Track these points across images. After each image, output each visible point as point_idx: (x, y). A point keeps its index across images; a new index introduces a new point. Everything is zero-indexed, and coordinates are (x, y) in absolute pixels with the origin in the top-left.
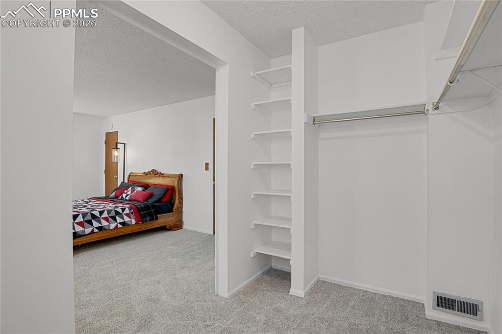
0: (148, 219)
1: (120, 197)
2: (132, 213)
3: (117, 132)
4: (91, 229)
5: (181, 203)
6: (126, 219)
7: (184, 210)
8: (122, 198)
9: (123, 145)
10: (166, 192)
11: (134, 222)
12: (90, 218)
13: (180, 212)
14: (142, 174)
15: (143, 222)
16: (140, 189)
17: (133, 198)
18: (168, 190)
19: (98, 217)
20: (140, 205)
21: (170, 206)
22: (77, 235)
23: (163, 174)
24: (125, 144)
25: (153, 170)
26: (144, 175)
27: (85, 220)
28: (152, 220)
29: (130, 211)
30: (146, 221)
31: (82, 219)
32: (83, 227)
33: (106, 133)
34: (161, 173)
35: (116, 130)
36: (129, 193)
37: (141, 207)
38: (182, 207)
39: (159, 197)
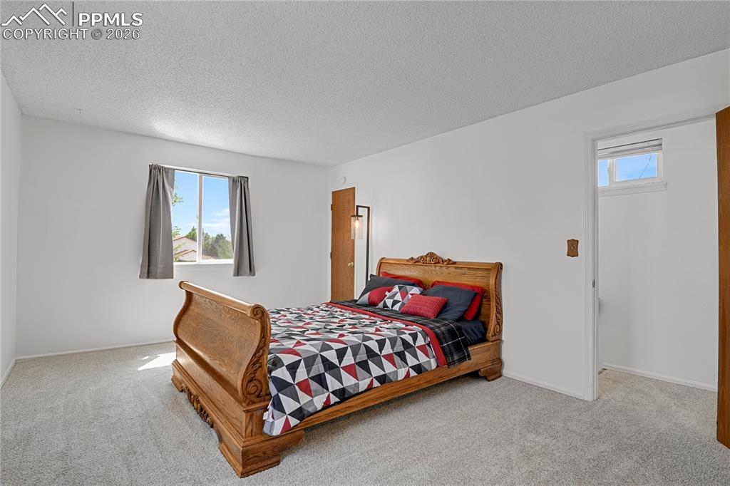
0: (456, 358)
1: (381, 305)
2: (428, 345)
3: (354, 188)
4: (368, 381)
5: (499, 323)
6: (423, 358)
7: (505, 336)
8: (385, 305)
9: (367, 209)
10: (473, 300)
11: (434, 364)
12: (364, 357)
13: (498, 341)
14: (408, 261)
15: (449, 364)
16: (416, 290)
17: (412, 310)
18: (476, 294)
19: (378, 355)
20: (438, 327)
21: (482, 329)
22: (346, 396)
23: (455, 263)
24: (369, 208)
25: (431, 255)
26: (411, 262)
27: (358, 360)
28: (462, 359)
29: (425, 341)
30: (454, 362)
31: (352, 358)
32: (356, 377)
33: (333, 192)
34: (450, 260)
35: (353, 186)
36: (398, 297)
37: (443, 333)
38: (500, 332)
39: (463, 309)
